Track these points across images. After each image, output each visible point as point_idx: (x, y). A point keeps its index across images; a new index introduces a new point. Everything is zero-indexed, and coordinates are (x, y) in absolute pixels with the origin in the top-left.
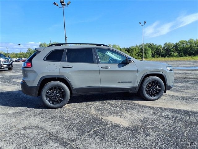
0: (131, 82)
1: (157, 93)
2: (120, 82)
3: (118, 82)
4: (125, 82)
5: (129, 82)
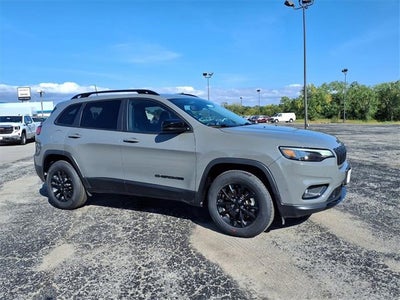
0: (182, 179)
1: (250, 220)
2: (159, 176)
3: (156, 176)
4: (169, 177)
5: (179, 178)
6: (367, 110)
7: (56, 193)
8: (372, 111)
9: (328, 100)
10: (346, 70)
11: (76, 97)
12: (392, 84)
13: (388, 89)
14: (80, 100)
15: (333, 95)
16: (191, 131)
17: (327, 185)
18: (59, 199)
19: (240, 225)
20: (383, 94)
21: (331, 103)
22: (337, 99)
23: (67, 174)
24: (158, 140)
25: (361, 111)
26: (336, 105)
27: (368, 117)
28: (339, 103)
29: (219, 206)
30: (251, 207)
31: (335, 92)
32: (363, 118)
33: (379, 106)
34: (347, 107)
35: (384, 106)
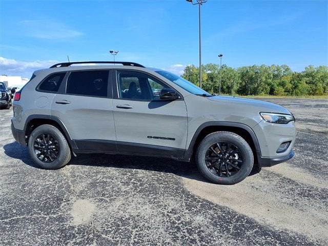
0: (174, 139)
1: (234, 171)
2: (151, 137)
3: (148, 137)
4: (161, 138)
5: (171, 139)
6: (232, 87)
7: (39, 155)
8: (236, 87)
9: (205, 78)
10: (221, 56)
11: (55, 66)
12: (250, 67)
13: (247, 72)
14: (60, 69)
15: (208, 74)
16: (182, 99)
17: (290, 142)
18: (43, 160)
19: (226, 175)
20: (244, 75)
21: (207, 80)
22: (211, 78)
23: (53, 138)
24: (150, 107)
25: (228, 88)
26: (210, 82)
27: (233, 92)
28: (212, 81)
29: (207, 161)
30: (235, 161)
31: (209, 72)
32: (229, 93)
33: (241, 84)
34: (219, 84)
35: (244, 84)
